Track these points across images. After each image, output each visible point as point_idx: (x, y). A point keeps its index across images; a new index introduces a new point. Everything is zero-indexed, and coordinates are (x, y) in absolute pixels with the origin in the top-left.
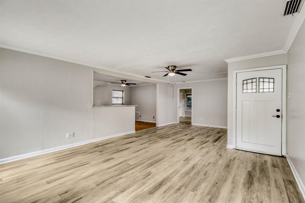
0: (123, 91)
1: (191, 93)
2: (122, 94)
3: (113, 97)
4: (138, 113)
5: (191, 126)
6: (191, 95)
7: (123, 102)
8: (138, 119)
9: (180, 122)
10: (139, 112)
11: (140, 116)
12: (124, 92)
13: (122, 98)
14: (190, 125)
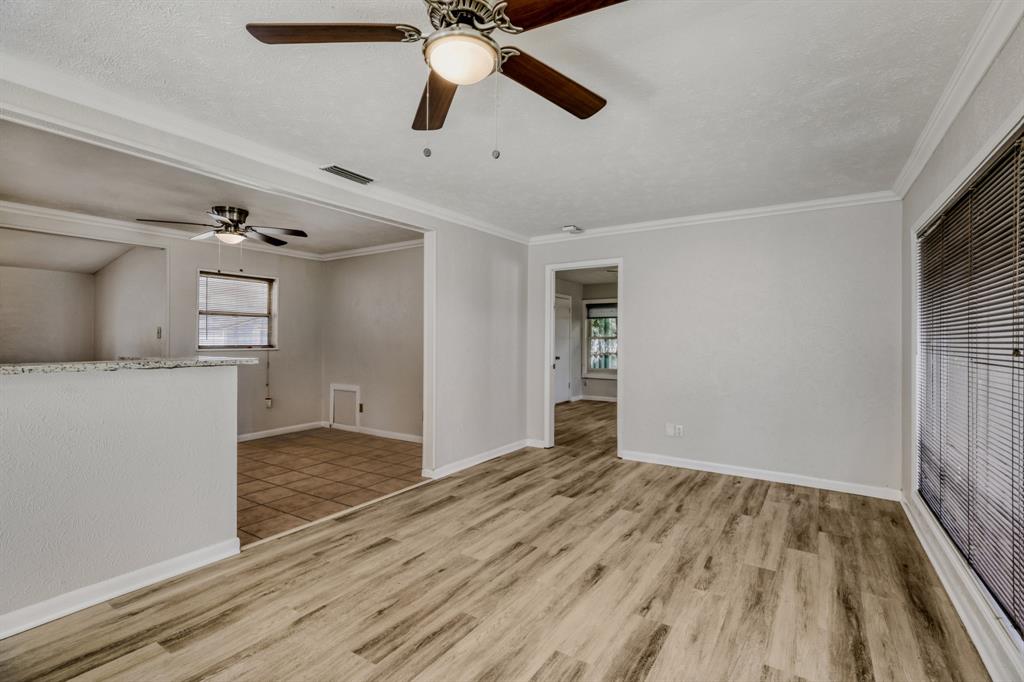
0: (270, 282)
1: (616, 297)
2: (266, 296)
3: (202, 308)
4: (355, 392)
5: (615, 466)
6: (614, 305)
7: (270, 335)
8: (354, 424)
9: (557, 433)
10: (356, 388)
11: (361, 406)
12: (276, 285)
13: (269, 315)
14: (607, 460)
